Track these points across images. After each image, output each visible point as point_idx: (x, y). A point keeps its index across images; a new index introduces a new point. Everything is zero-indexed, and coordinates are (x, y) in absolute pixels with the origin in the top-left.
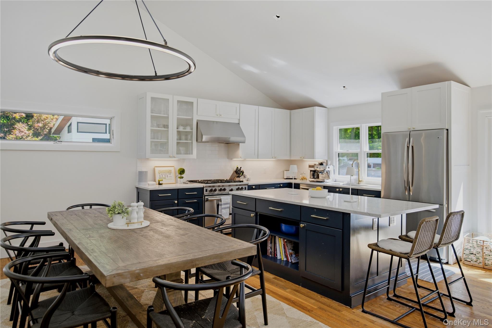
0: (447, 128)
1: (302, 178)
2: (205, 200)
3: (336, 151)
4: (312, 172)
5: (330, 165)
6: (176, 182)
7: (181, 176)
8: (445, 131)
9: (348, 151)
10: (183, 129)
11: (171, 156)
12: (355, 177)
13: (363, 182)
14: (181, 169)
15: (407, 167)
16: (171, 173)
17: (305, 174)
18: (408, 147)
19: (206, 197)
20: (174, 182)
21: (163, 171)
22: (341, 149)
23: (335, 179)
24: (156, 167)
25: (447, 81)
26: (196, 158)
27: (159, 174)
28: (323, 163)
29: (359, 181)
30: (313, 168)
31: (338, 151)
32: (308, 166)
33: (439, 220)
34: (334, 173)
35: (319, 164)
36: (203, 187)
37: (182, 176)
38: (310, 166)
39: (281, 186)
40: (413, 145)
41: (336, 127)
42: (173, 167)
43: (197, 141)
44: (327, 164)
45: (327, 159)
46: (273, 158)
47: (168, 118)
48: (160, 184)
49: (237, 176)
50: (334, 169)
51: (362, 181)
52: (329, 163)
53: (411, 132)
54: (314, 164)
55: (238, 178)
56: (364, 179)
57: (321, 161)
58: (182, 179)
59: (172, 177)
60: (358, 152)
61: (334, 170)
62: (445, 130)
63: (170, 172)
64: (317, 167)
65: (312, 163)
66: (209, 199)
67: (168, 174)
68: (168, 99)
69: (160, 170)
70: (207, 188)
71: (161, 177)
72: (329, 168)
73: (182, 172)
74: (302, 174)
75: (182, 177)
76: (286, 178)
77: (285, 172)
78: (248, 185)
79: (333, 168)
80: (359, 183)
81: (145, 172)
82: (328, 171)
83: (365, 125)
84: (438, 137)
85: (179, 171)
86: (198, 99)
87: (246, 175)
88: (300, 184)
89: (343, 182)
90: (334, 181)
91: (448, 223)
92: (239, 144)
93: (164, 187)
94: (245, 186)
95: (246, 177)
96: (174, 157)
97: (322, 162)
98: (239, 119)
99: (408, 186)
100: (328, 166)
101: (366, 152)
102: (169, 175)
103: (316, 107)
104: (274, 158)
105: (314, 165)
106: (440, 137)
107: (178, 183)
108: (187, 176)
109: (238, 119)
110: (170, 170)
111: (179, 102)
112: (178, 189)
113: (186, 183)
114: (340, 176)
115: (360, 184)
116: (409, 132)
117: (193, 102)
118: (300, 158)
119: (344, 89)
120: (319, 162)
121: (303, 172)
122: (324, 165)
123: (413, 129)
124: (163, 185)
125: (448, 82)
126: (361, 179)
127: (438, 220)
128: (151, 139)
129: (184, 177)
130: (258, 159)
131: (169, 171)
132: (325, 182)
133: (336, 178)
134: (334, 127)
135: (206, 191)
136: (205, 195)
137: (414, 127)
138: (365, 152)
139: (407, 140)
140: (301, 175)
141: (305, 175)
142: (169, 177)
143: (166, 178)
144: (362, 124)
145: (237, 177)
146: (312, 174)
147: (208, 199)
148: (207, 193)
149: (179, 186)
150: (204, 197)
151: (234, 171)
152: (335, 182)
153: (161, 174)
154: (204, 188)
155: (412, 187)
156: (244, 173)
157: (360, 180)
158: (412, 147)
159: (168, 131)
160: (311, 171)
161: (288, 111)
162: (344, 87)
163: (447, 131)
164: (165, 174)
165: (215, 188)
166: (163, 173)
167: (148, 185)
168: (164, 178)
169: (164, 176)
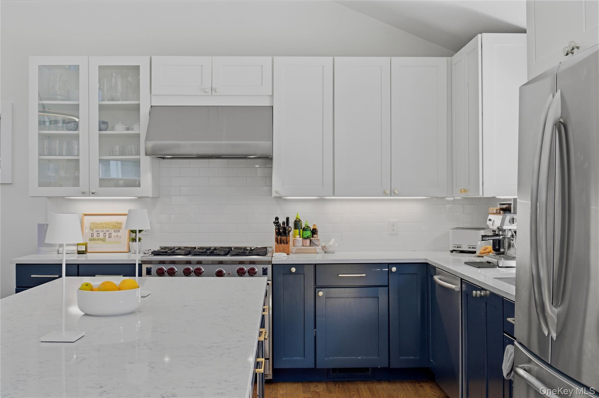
1: (482, 252)
16: (120, 228)
20: (125, 249)
21: (102, 223)
24: (85, 215)
27: (92, 229)
39: (391, 271)
42: (126, 215)
46: (386, 193)
47: (77, 107)
55: (282, 246)
59: (120, 237)
63: (117, 227)
67: (113, 231)
68: (78, 66)
69: (93, 223)
70: (149, 266)
71: (95, 236)
75: (140, 239)
78: (272, 264)
81: (45, 225)
86: (154, 57)
94: (265, 266)
96: (93, 193)
98: (272, 96)
102: (114, 234)
110: (118, 223)
117: (139, 66)
128: (39, 155)
131: (116, 224)
142: (114, 237)
143: (106, 240)
145: (278, 243)
153: (95, 231)
154: (143, 265)
164: (105, 231)
165: (172, 266)
166: (101, 228)
167: (57, 252)
168: (101, 239)
169: (101, 236)
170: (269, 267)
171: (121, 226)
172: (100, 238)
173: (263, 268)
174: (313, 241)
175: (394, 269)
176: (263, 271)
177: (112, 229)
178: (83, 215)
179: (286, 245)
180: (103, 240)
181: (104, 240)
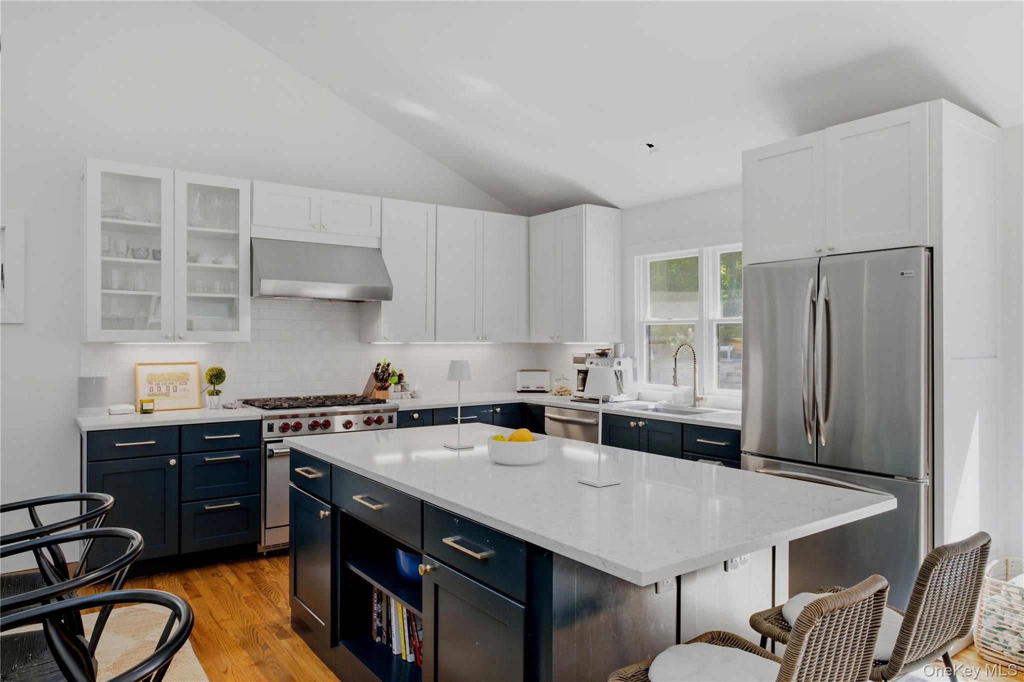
0: (929, 245)
1: (559, 391)
2: (268, 454)
3: (641, 320)
4: (581, 374)
5: (625, 356)
6: (202, 406)
7: (216, 389)
8: (924, 255)
9: (671, 319)
10: (214, 262)
11: (170, 335)
12: (684, 388)
13: (706, 401)
14: (212, 370)
15: (811, 365)
16: (187, 379)
17: (566, 379)
18: (814, 304)
19: (269, 446)
20: (196, 405)
21: (162, 375)
22: (654, 315)
23: (639, 393)
24: (139, 364)
25: (929, 100)
26: (249, 340)
27: (150, 383)
28: (607, 351)
29: (696, 399)
30: (584, 365)
31: (646, 320)
32: (572, 360)
33: (887, 593)
34: (635, 378)
35: (597, 354)
36: (260, 418)
37: (218, 387)
38: (577, 360)
39: (496, 412)
40: (827, 299)
41: (641, 257)
42: (195, 363)
43: (252, 294)
44: (615, 353)
45: (618, 341)
46: (478, 338)
47: (158, 230)
48: (145, 412)
49: (379, 387)
50: (635, 367)
51: (702, 399)
52: (622, 351)
53: (822, 258)
54: (586, 354)
55: (382, 392)
56: (709, 394)
57: (604, 345)
58: (215, 398)
59: (188, 390)
60: (693, 321)
61: (635, 370)
62: (923, 249)
63: (184, 379)
64: (591, 363)
65: (581, 352)
66: (275, 451)
67: (178, 383)
68: (160, 180)
69: (151, 374)
70: (271, 422)
71: (155, 391)
72: (620, 363)
73: (217, 376)
74: (560, 380)
75: (217, 393)
76: (520, 390)
77: (518, 373)
78: (398, 412)
79: (633, 366)
80: (694, 406)
81: (94, 379)
82: (619, 371)
83: (710, 248)
84: (901, 272)
85: (207, 374)
86: (256, 182)
87: (407, 383)
88: (546, 407)
89: (656, 402)
90: (636, 398)
91: (926, 593)
92: (380, 302)
93: (159, 419)
94: (391, 414)
95: (407, 388)
96: (180, 338)
97: (605, 350)
98: (381, 238)
99: (813, 419)
100: (616, 360)
101: (713, 321)
102: (180, 387)
103: (588, 205)
104: (480, 338)
105: (584, 356)
106: (909, 272)
107: (206, 407)
108: (231, 390)
109: (378, 238)
110: (183, 374)
111: (193, 188)
112: (180, 426)
113: (228, 408)
114: (654, 385)
115: (699, 406)
116: (818, 259)
117: (239, 190)
118: (550, 339)
119: (650, 153)
120: (598, 350)
121: (563, 375)
122: (608, 357)
123: (832, 249)
124: (154, 412)
125: (931, 102)
126: (700, 395)
127: (882, 591)
128: (102, 288)
129: (222, 391)
130: (435, 340)
131: (182, 375)
132: (610, 401)
133: (640, 391)
134: (635, 257)
135: (271, 428)
136: (265, 440)
137: (832, 246)
138: (710, 322)
139: (812, 282)
140: (555, 383)
141: (565, 381)
142: (181, 390)
143: (171, 394)
144: (704, 248)
145: (377, 390)
146: (582, 379)
147: (273, 452)
148: (271, 434)
149: (208, 417)
150: (263, 446)
151: (372, 373)
152: (637, 400)
153: (154, 384)
154: (264, 421)
155: (827, 423)
156: (405, 379)
157: (698, 395)
158: (827, 303)
159: (159, 267)
160: (579, 372)
161: (522, 219)
162: (651, 146)
163: (928, 253)
164: (168, 384)
165: (297, 420)
166: (162, 381)
167: (108, 414)
168: (164, 394)
169: (164, 390)
170: (395, 415)
171: (188, 377)
172: (162, 393)
173: (389, 416)
174: (405, 386)
175: (498, 410)
176: (389, 419)
177: (177, 381)
178: (137, 365)
179: (385, 391)
180: (166, 395)
181: (168, 395)
